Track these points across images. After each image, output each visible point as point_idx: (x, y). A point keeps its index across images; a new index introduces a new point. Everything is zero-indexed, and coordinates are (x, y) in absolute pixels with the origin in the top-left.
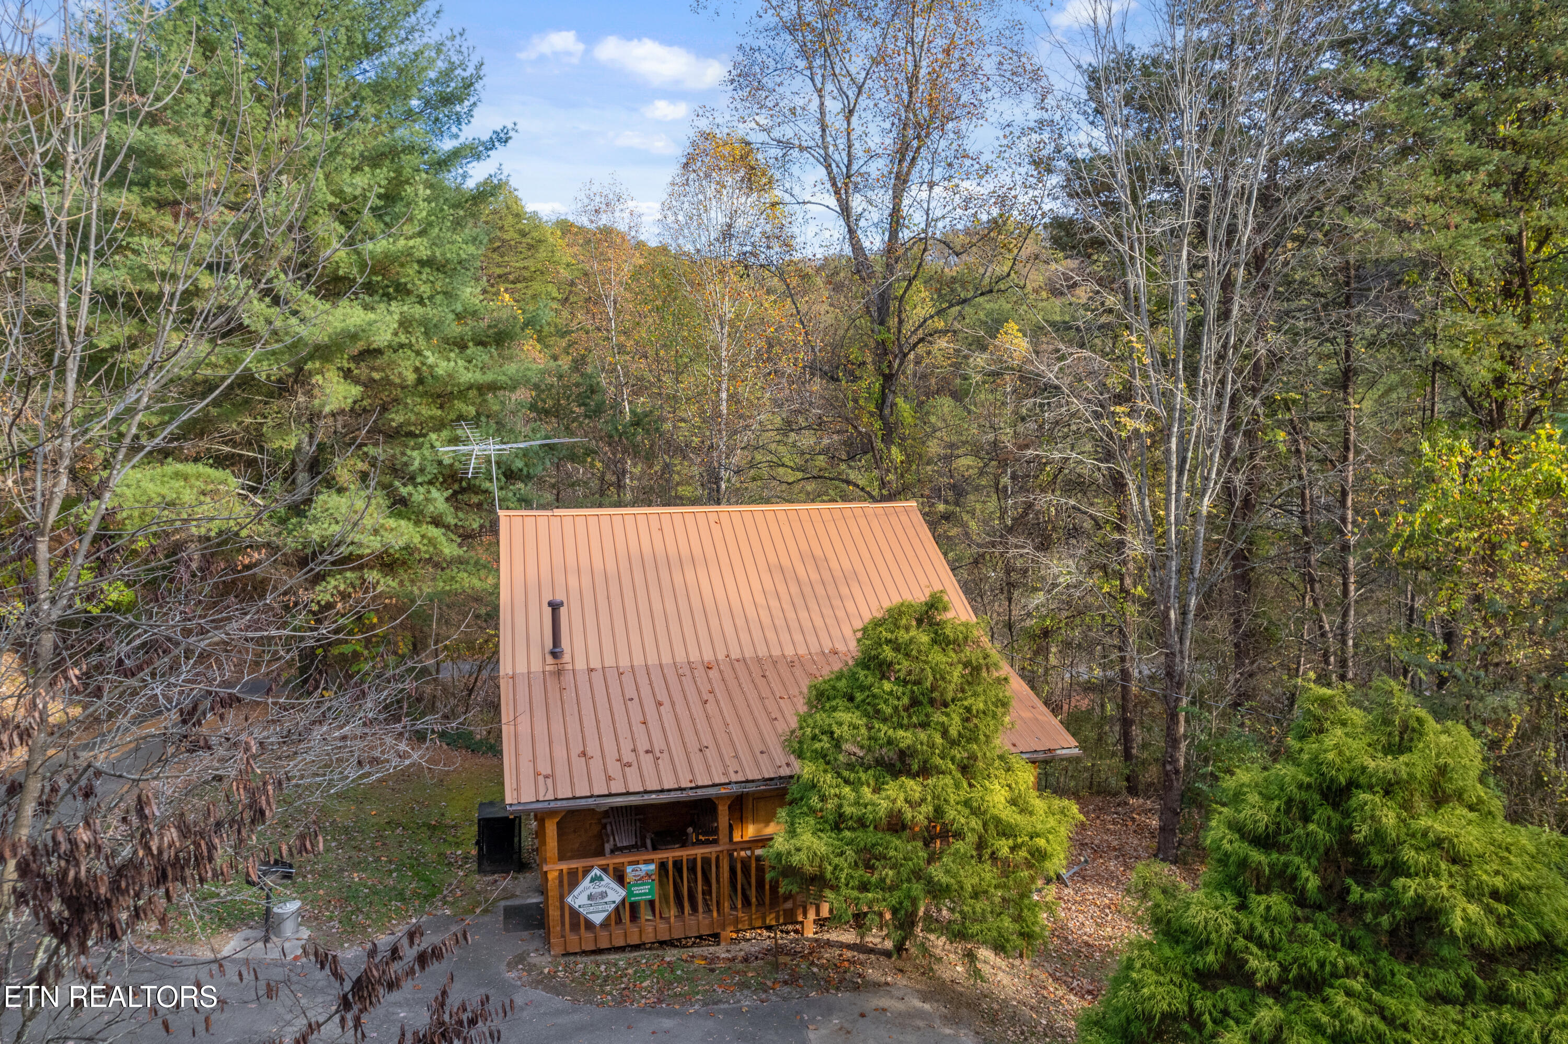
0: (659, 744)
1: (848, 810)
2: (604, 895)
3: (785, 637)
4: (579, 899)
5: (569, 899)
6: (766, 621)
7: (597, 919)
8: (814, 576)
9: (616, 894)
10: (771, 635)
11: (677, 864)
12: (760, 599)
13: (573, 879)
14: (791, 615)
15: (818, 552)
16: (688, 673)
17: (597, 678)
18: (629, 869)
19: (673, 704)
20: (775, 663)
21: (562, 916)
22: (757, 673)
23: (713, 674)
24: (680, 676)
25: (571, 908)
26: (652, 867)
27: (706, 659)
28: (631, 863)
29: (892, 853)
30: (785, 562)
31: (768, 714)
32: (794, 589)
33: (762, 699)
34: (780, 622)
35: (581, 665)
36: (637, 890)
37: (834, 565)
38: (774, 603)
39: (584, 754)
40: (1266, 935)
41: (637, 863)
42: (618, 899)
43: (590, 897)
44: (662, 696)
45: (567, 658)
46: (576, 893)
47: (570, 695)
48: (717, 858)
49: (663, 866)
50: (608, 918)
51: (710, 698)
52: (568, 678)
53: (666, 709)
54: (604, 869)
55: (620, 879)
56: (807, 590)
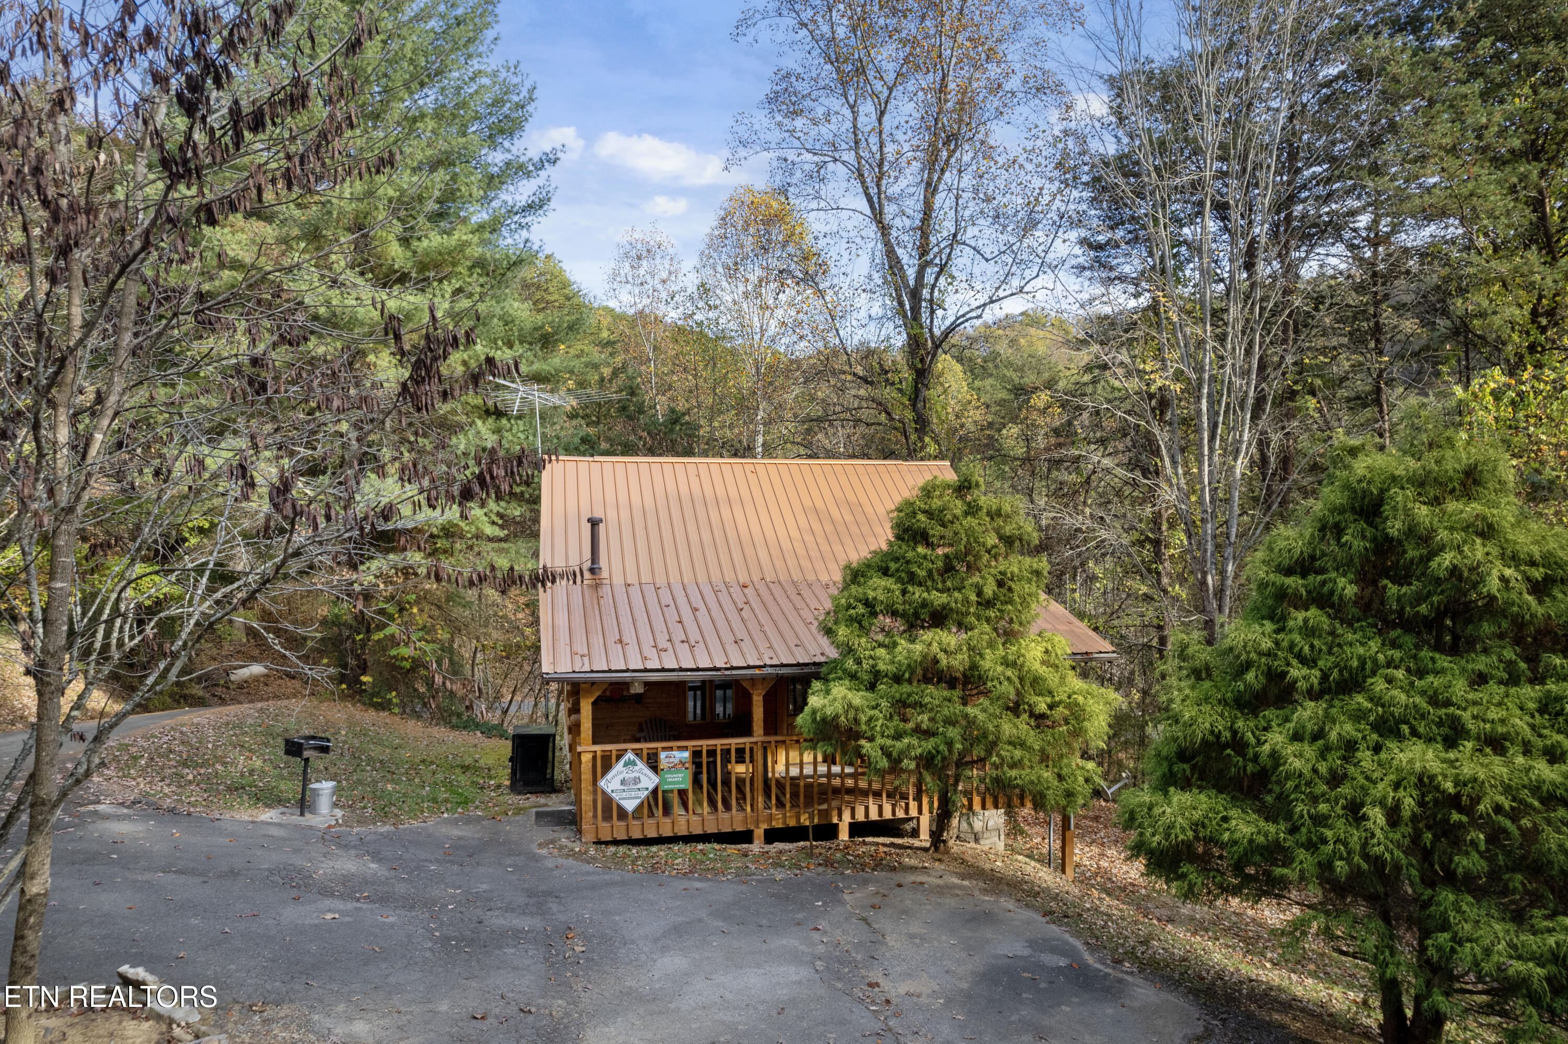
0: (694, 636)
1: (882, 666)
2: (637, 780)
3: (819, 566)
4: (611, 783)
5: (602, 783)
6: (801, 551)
7: (630, 805)
8: (849, 518)
9: (649, 781)
10: (805, 563)
11: (712, 753)
12: (795, 534)
13: (607, 764)
14: (825, 548)
15: (852, 498)
16: (724, 589)
17: (635, 592)
18: (663, 755)
19: (709, 610)
20: (810, 585)
21: (595, 802)
22: (792, 592)
23: (749, 591)
24: (715, 592)
25: (604, 792)
26: (686, 755)
27: (742, 581)
28: (664, 749)
29: (927, 700)
30: (820, 505)
31: (803, 620)
32: (829, 528)
33: (797, 609)
34: (814, 554)
35: (618, 580)
36: (670, 777)
37: (868, 509)
38: (809, 538)
39: (620, 641)
40: (1306, 648)
41: (671, 749)
42: (651, 786)
43: (623, 782)
44: (699, 604)
45: (605, 574)
46: (609, 776)
47: (607, 601)
48: (751, 749)
49: (696, 754)
50: (640, 807)
51: (746, 607)
52: (605, 590)
53: (702, 613)
54: (638, 753)
55: (654, 767)
56: (842, 529)
